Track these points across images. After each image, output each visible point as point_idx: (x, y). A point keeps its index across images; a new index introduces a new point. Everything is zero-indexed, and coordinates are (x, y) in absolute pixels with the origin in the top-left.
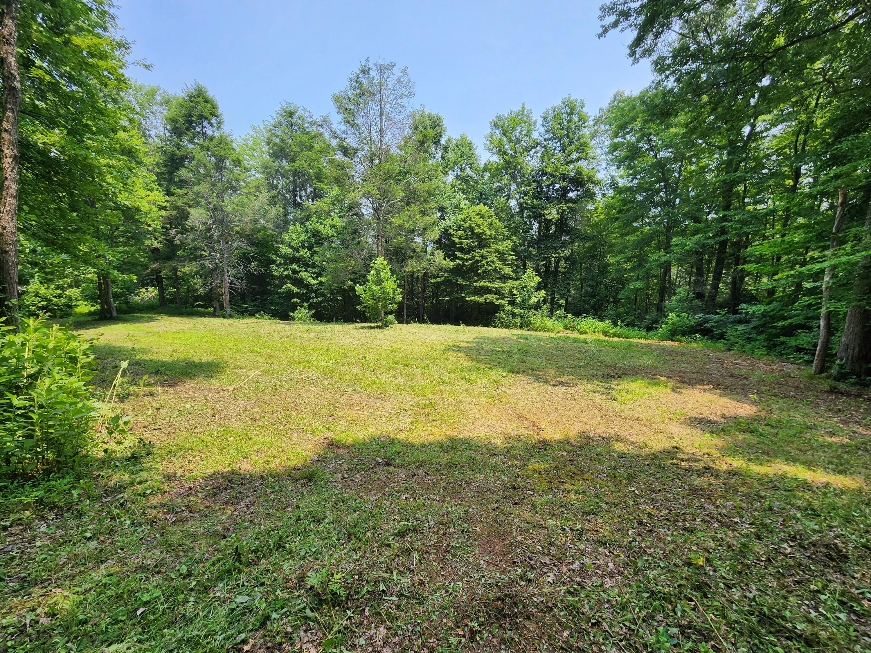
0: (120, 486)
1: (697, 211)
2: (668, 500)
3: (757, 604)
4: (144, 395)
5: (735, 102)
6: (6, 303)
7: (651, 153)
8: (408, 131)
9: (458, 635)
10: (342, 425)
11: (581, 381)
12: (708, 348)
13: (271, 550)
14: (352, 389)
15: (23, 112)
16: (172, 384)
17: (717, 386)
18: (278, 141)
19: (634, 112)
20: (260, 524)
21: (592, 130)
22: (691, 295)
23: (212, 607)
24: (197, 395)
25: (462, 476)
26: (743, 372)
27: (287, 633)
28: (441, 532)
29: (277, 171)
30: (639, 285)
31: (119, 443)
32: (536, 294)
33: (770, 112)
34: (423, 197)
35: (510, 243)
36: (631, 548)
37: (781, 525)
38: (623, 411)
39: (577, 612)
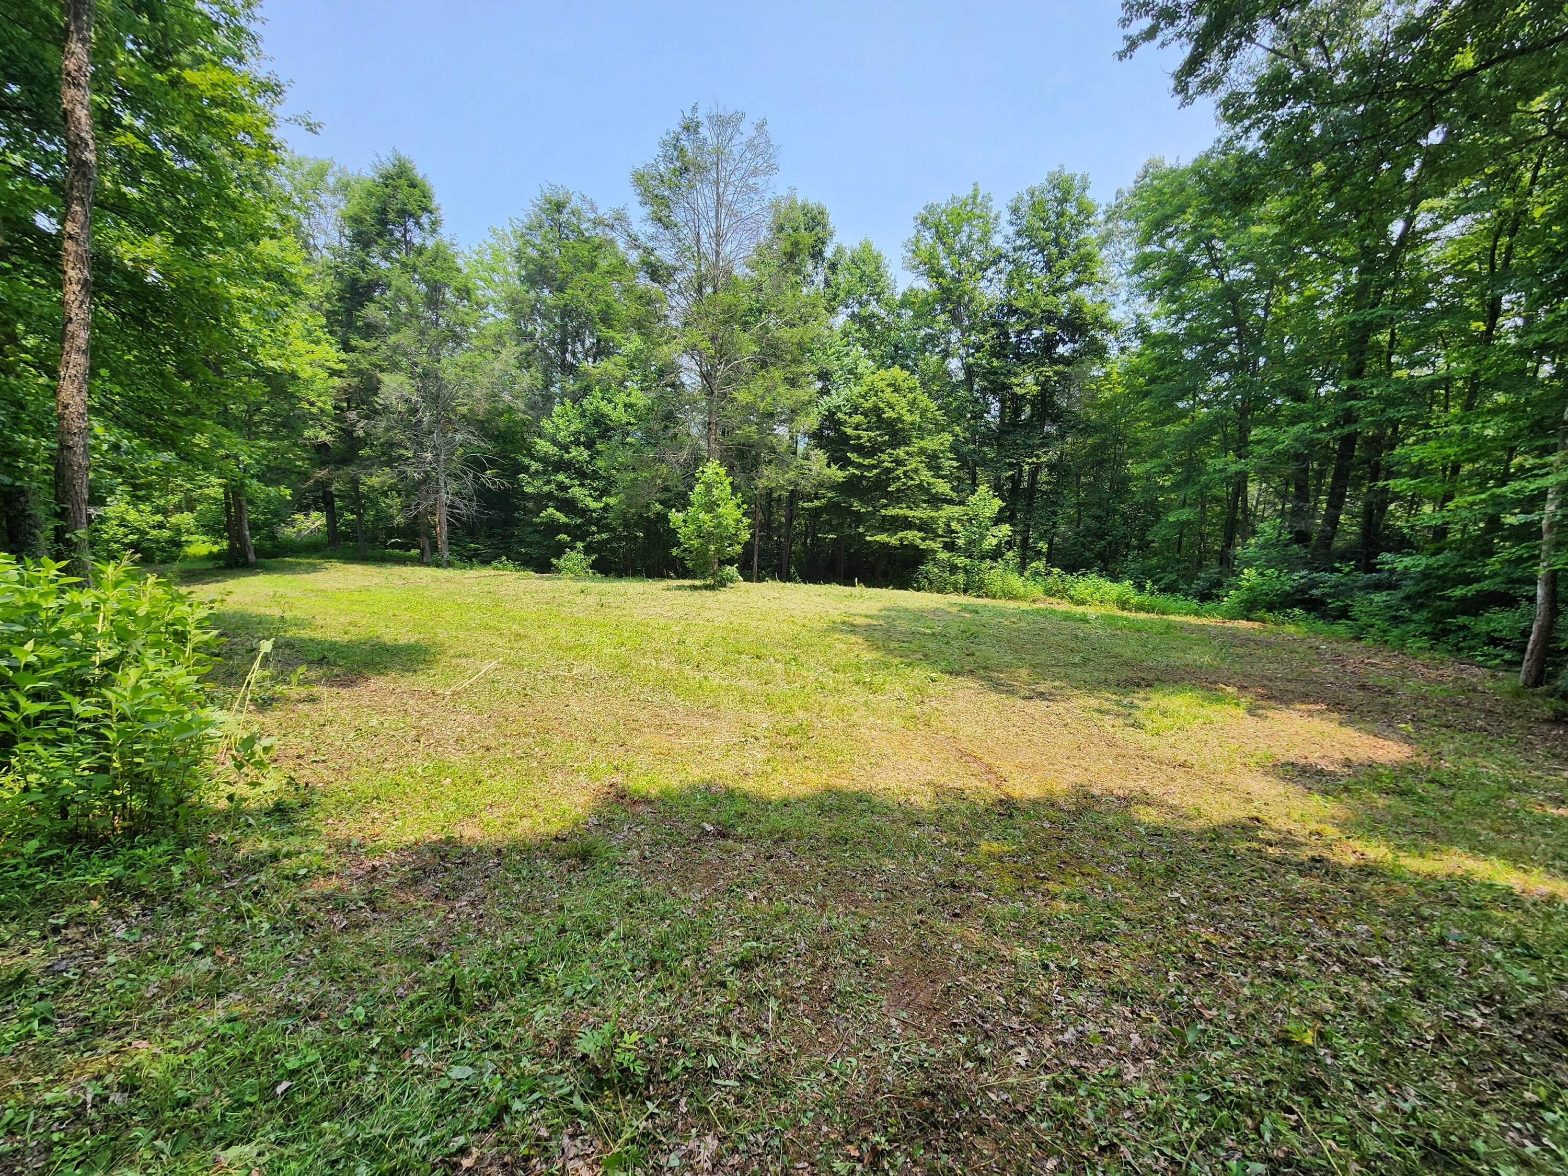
0: (255, 861)
1: (1300, 379)
2: (1243, 918)
3: (1419, 1124)
4: (299, 701)
5: (1377, 175)
6: (68, 536)
7: (1214, 272)
8: (765, 234)
9: (849, 1157)
10: (642, 762)
11: (1076, 692)
12: (1317, 633)
13: (513, 984)
14: (660, 697)
15: (102, 205)
16: (347, 683)
17: (1335, 705)
18: (535, 254)
19: (1183, 197)
20: (494, 937)
21: (1103, 230)
22: (1286, 536)
23: (408, 1084)
24: (389, 702)
25: (857, 861)
26: (1384, 680)
27: (539, 1138)
28: (819, 963)
29: (533, 308)
30: (1186, 514)
31: (254, 785)
32: (994, 530)
33: (1443, 194)
34: (791, 353)
35: (947, 438)
36: (1173, 1007)
37: (1464, 972)
38: (1155, 748)
39: (1072, 1125)
